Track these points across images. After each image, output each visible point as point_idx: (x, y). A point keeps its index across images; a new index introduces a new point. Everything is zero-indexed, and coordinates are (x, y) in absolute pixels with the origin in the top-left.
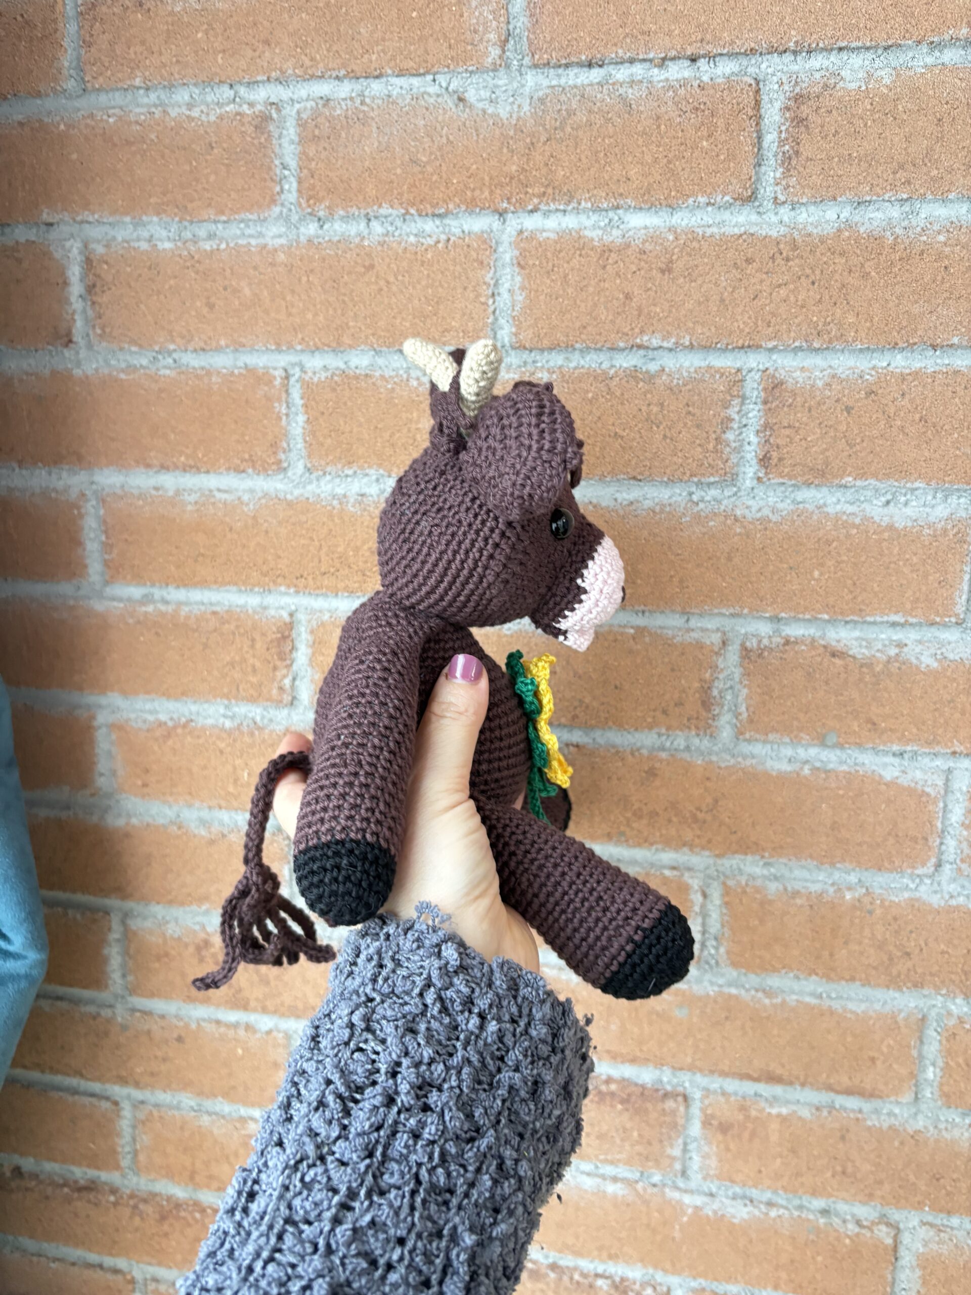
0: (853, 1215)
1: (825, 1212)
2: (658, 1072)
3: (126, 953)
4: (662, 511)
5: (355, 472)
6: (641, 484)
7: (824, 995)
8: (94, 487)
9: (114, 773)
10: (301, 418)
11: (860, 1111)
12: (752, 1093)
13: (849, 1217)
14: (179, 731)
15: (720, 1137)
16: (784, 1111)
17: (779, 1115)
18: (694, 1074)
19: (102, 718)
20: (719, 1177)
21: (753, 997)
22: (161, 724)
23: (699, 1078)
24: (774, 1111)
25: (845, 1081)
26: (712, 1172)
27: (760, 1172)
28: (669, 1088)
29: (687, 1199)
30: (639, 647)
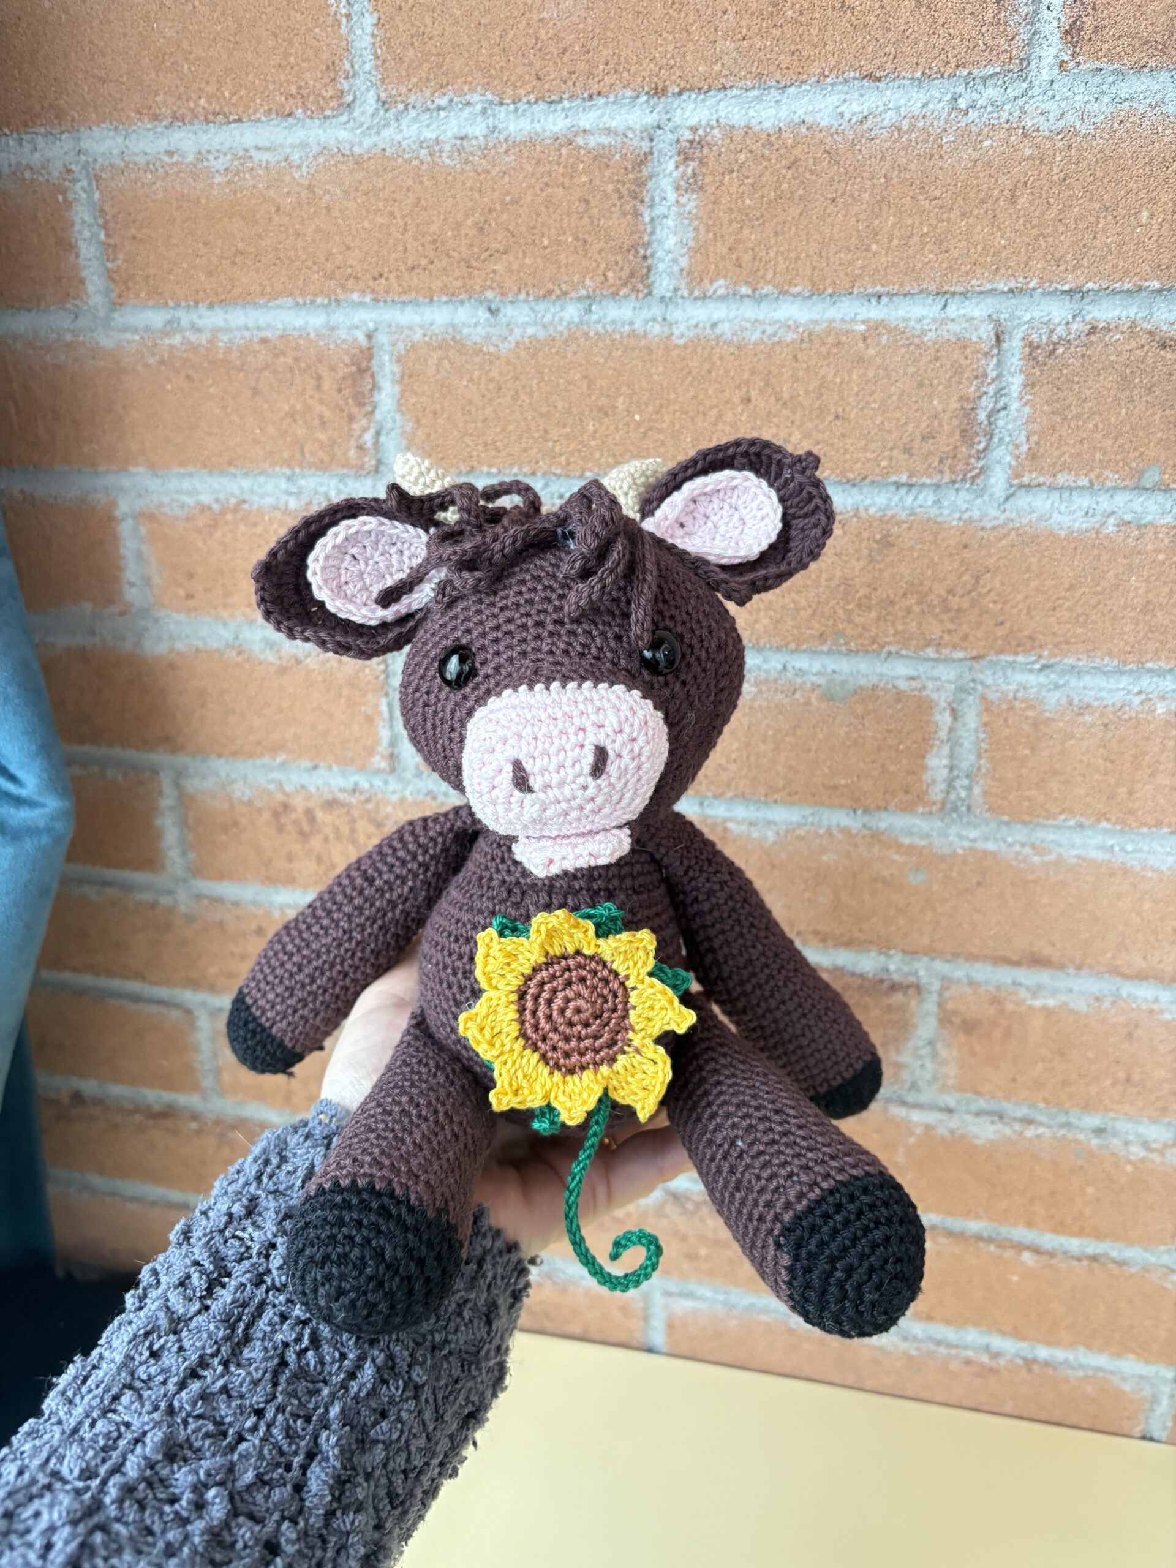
0: (1138, 1135)
1: (1099, 1131)
2: (883, 958)
3: (184, 824)
4: (912, 128)
5: (451, 101)
6: (882, 85)
7: (1117, 848)
8: (83, 158)
9: (147, 581)
10: (369, 20)
11: (1156, 1000)
12: (1009, 980)
13: (1131, 1138)
14: (229, 517)
15: (962, 1038)
16: (1051, 1003)
17: (1044, 1008)
18: (933, 959)
19: (124, 506)
20: (961, 1088)
21: (1018, 853)
22: (205, 509)
23: (939, 966)
24: (1037, 1003)
25: (1139, 962)
26: (951, 1082)
27: (1014, 1080)
28: (896, 977)
29: (916, 1116)
30: (872, 352)
